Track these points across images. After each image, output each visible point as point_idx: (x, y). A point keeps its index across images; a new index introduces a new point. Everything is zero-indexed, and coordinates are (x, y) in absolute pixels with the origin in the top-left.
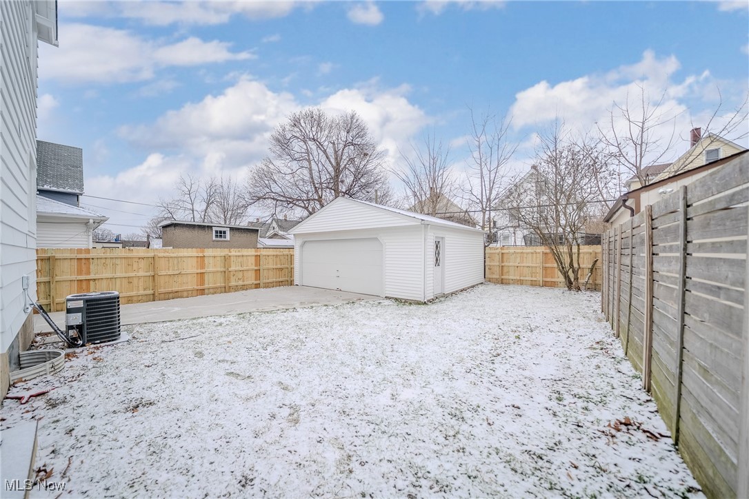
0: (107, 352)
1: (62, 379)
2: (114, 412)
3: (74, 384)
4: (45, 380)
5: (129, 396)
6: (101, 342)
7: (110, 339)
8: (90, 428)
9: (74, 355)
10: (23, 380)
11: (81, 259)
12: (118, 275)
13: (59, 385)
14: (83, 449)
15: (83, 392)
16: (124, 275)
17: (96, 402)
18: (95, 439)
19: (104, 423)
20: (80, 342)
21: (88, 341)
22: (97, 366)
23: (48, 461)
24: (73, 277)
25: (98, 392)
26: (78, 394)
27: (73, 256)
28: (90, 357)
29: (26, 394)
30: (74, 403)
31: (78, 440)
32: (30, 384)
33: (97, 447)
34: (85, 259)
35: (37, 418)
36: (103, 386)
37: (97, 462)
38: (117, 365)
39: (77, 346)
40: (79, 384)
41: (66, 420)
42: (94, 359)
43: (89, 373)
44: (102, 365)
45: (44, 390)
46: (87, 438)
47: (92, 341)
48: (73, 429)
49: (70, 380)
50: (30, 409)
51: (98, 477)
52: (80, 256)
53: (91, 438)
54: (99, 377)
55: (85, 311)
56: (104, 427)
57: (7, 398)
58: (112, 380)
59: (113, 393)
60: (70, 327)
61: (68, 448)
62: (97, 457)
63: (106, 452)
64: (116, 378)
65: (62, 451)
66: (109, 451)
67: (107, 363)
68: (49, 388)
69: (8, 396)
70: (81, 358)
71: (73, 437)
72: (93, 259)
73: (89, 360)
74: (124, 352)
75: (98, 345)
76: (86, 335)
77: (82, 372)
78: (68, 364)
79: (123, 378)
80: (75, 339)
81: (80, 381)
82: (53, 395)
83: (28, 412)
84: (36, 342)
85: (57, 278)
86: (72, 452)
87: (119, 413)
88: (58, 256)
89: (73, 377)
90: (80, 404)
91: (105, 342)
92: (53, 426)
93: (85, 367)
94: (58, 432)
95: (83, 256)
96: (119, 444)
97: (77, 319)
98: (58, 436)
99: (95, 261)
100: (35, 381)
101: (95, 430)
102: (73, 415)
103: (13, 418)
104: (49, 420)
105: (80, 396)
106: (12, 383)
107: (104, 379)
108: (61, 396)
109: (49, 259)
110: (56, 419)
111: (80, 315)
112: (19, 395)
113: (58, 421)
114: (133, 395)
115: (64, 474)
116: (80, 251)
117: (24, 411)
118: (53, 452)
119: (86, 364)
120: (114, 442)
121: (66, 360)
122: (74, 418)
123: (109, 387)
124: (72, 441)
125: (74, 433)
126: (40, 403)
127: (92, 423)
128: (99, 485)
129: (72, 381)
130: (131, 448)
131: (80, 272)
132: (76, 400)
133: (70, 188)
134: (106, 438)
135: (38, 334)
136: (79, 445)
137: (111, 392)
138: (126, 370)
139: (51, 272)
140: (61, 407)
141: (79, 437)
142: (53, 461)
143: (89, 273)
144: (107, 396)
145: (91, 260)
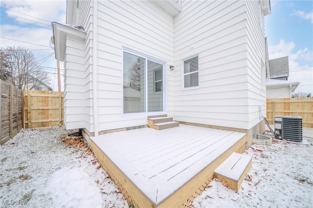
0: (293, 146)
1: (269, 149)
2: (288, 175)
3: (273, 153)
4: (263, 147)
5: (299, 172)
6: (290, 141)
7: (296, 141)
8: (273, 174)
9: (277, 142)
10: (256, 143)
11: (286, 103)
12: (306, 111)
13: (267, 150)
14: (267, 181)
15: (275, 158)
16: (309, 111)
17: (280, 165)
18: (274, 181)
19: (281, 176)
20: (280, 137)
21: (284, 138)
22: (286, 150)
23: (253, 175)
24: (282, 111)
25: (282, 161)
26: (273, 157)
27: (282, 101)
28: (284, 145)
29: (256, 148)
30: (270, 160)
31: (266, 176)
32: (258, 146)
33: (273, 185)
34: (288, 103)
35: (256, 158)
36: (285, 159)
37: (270, 191)
38: (296, 154)
39: (278, 139)
40: (275, 153)
41: (265, 165)
42: (286, 147)
43: (281, 151)
44: (288, 151)
45: (261, 150)
46: (270, 177)
47: (286, 138)
48: (266, 170)
49: (272, 150)
50: (255, 154)
51: (268, 198)
52: (285, 101)
53: (272, 179)
54: (285, 155)
55: (283, 123)
56: (279, 178)
57: (251, 147)
58: (292, 159)
59: (290, 165)
60: (276, 129)
61: (261, 176)
62: (271, 189)
63: (276, 190)
64: (294, 159)
65: (259, 175)
66: (278, 191)
67: (291, 151)
68: (263, 150)
69: (251, 146)
70: (279, 144)
71: (265, 173)
72: (291, 103)
73: (283, 146)
74: (303, 150)
75: (289, 142)
76: (283, 135)
77: (278, 150)
78: (273, 145)
79: (298, 161)
80: (278, 135)
81: (276, 153)
82: (264, 153)
83: (255, 155)
84: (265, 133)
85: (276, 111)
86: (262, 179)
87: (290, 177)
88: (276, 101)
89: (273, 150)
90: (272, 162)
91: (293, 141)
92: (260, 164)
93: (280, 149)
94: (261, 168)
95: (286, 101)
96: (284, 192)
97: (279, 126)
98: (260, 169)
99: (293, 104)
100: (260, 146)
101: (275, 176)
102: (268, 165)
103: (250, 154)
104: (259, 161)
105: (274, 158)
106: (253, 143)
107: (288, 157)
108: (266, 155)
109: (272, 103)
110: (262, 162)
111: (280, 124)
112: (254, 148)
113: (262, 163)
114: (301, 173)
115: (256, 184)
116: (285, 99)
117: (254, 154)
118: (256, 173)
119: (281, 147)
120: (282, 189)
121: (273, 143)
122: (268, 166)
123: (288, 162)
124: (264, 174)
125: (266, 172)
126: (259, 153)
127: (275, 173)
128: (267, 202)
129: (272, 151)
130: (291, 200)
131: (285, 109)
132: (271, 159)
133: (283, 75)
134: (278, 183)
135: (266, 131)
136: (266, 178)
137: (289, 164)
138: (302, 158)
139: (273, 108)
140: (265, 159)
141: (267, 175)
142: (254, 176)
143: (289, 109)
144: (286, 165)
145: (290, 103)
